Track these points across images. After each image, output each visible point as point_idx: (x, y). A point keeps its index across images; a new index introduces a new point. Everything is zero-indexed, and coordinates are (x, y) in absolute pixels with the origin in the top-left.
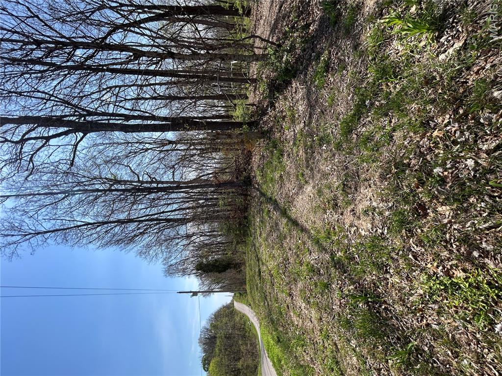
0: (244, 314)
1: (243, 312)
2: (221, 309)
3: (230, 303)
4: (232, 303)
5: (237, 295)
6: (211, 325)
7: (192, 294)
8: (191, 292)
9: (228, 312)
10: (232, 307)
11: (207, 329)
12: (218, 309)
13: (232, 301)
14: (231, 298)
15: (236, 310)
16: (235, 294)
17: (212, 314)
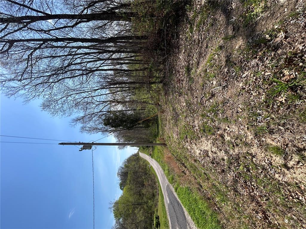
0: (145, 160)
1: (145, 158)
2: (131, 156)
3: (137, 153)
4: (138, 153)
5: (141, 149)
6: (125, 166)
7: (82, 146)
8: (80, 144)
9: (135, 158)
10: (138, 155)
11: (123, 168)
12: (130, 156)
13: (138, 152)
14: (138, 150)
15: (140, 157)
16: (140, 148)
17: (126, 159)
